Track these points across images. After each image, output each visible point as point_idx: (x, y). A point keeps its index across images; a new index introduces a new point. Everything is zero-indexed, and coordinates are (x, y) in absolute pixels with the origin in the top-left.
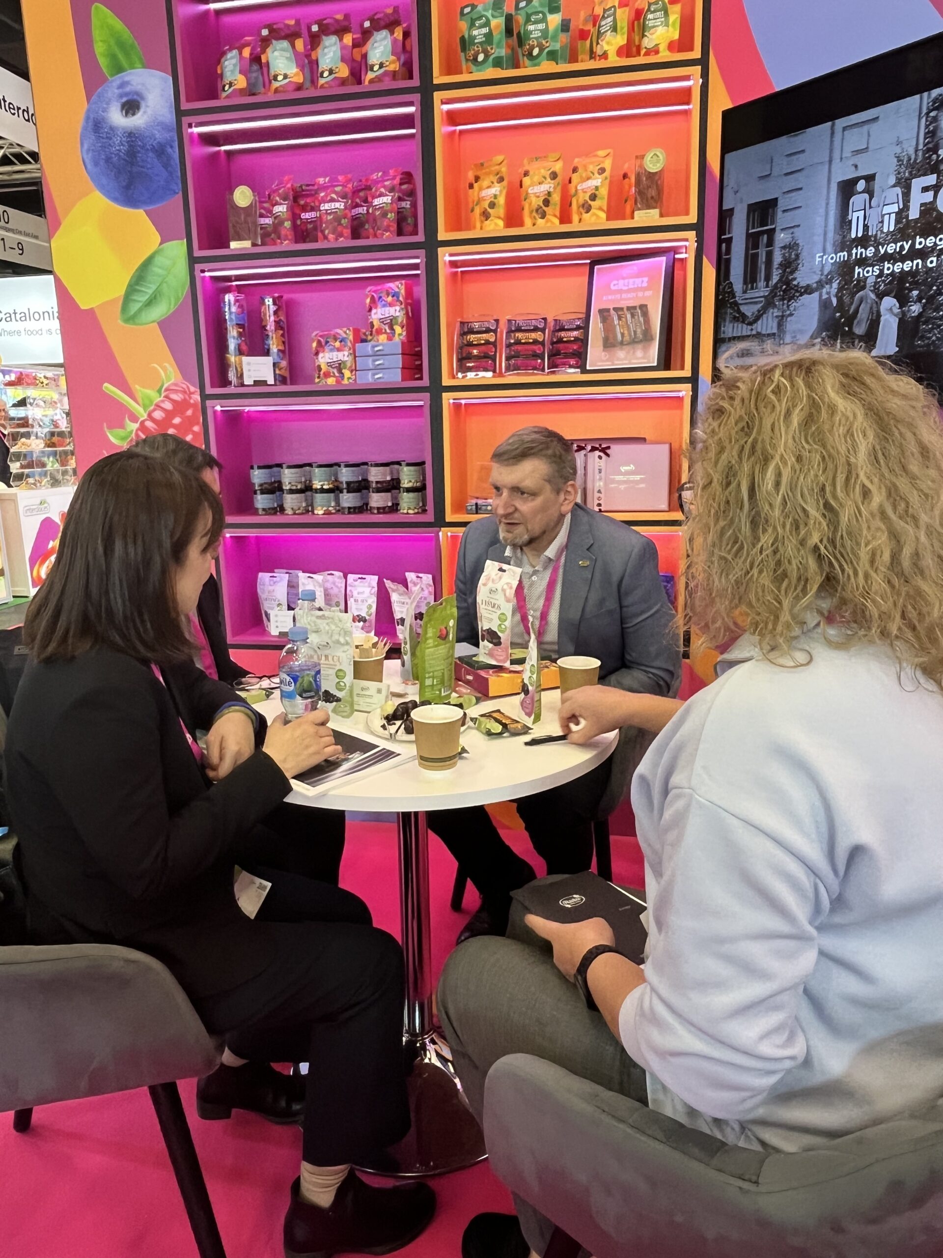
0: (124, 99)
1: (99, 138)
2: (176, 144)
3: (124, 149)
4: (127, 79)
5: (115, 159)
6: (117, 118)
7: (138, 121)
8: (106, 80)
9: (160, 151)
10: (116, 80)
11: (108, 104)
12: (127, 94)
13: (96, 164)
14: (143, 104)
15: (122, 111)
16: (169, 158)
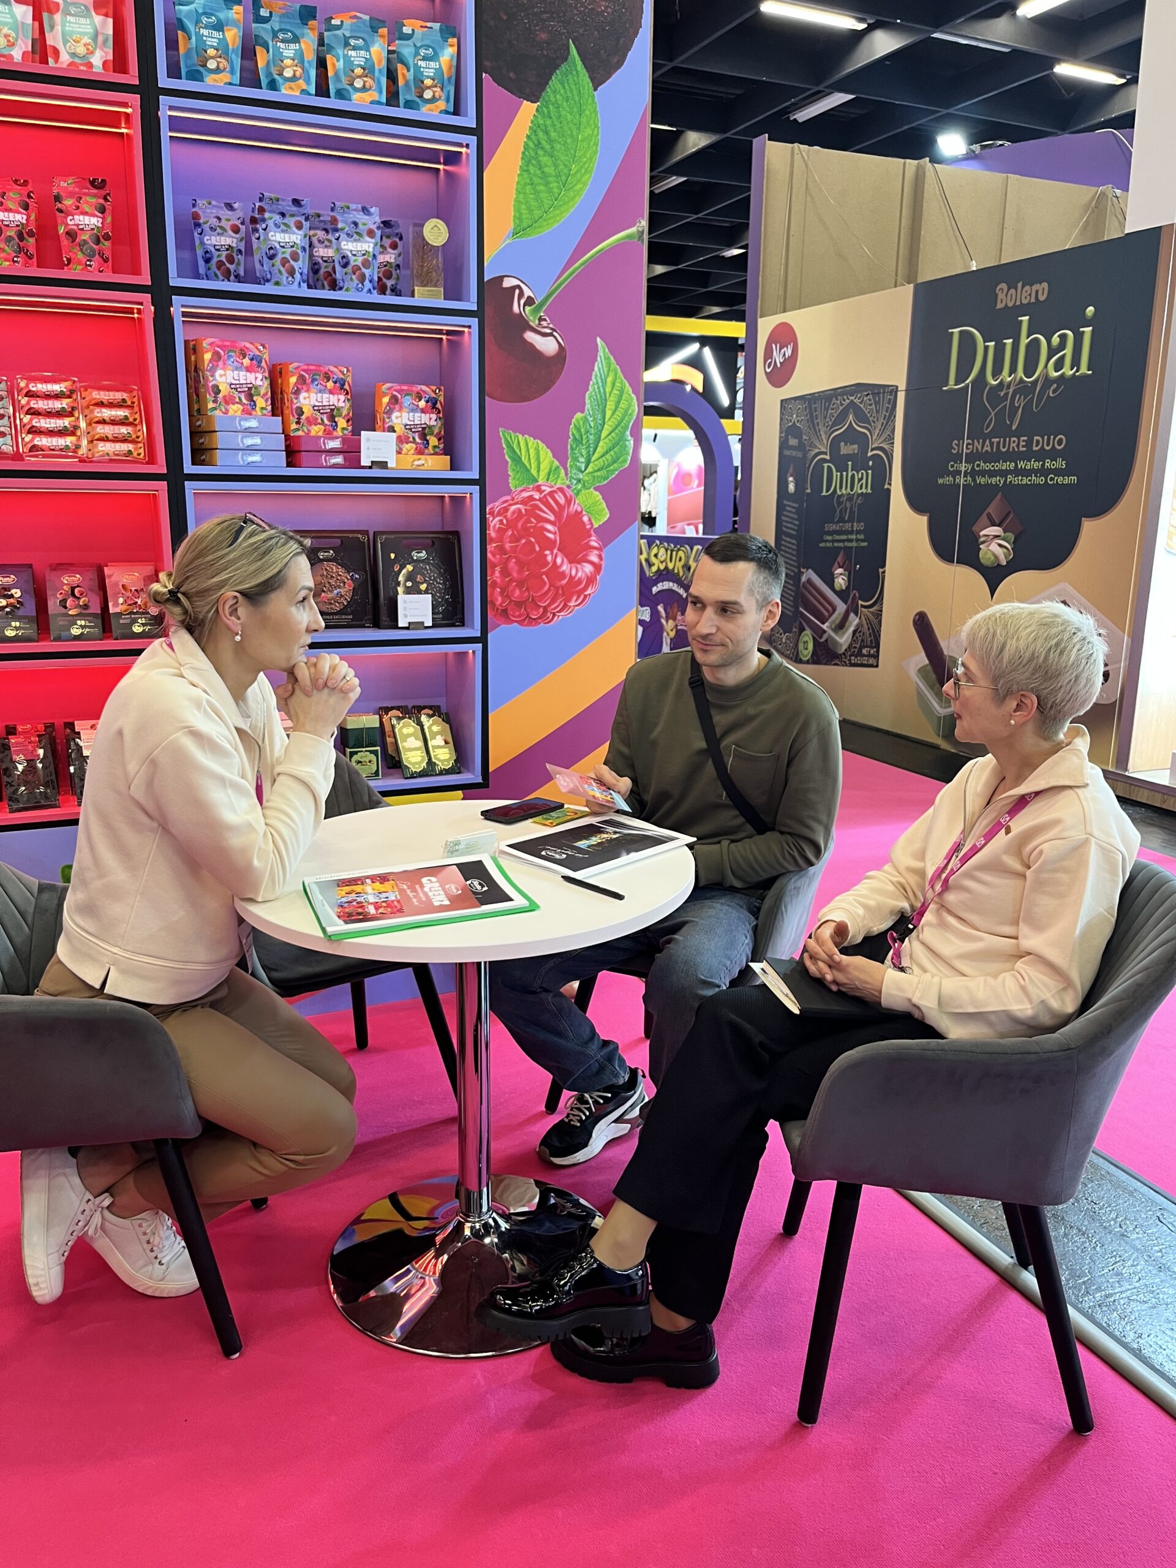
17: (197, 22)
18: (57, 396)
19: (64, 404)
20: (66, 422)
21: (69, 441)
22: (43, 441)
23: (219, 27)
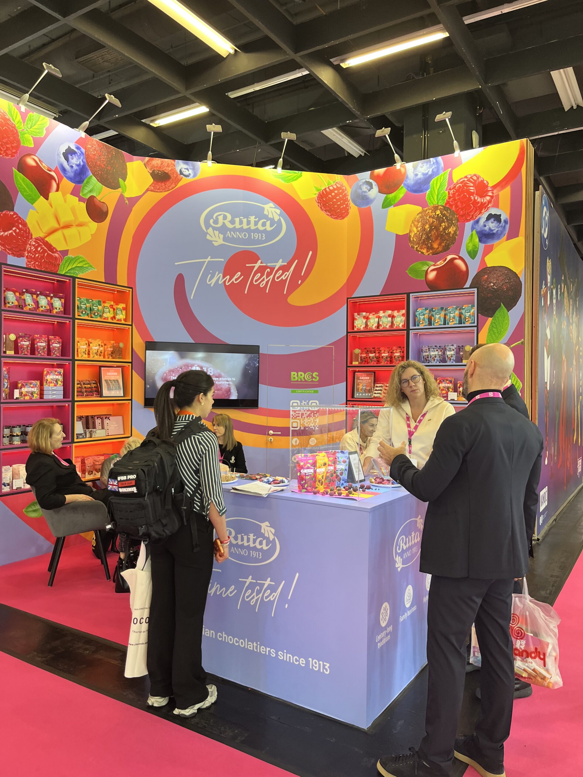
17: (419, 315)
23: (424, 315)
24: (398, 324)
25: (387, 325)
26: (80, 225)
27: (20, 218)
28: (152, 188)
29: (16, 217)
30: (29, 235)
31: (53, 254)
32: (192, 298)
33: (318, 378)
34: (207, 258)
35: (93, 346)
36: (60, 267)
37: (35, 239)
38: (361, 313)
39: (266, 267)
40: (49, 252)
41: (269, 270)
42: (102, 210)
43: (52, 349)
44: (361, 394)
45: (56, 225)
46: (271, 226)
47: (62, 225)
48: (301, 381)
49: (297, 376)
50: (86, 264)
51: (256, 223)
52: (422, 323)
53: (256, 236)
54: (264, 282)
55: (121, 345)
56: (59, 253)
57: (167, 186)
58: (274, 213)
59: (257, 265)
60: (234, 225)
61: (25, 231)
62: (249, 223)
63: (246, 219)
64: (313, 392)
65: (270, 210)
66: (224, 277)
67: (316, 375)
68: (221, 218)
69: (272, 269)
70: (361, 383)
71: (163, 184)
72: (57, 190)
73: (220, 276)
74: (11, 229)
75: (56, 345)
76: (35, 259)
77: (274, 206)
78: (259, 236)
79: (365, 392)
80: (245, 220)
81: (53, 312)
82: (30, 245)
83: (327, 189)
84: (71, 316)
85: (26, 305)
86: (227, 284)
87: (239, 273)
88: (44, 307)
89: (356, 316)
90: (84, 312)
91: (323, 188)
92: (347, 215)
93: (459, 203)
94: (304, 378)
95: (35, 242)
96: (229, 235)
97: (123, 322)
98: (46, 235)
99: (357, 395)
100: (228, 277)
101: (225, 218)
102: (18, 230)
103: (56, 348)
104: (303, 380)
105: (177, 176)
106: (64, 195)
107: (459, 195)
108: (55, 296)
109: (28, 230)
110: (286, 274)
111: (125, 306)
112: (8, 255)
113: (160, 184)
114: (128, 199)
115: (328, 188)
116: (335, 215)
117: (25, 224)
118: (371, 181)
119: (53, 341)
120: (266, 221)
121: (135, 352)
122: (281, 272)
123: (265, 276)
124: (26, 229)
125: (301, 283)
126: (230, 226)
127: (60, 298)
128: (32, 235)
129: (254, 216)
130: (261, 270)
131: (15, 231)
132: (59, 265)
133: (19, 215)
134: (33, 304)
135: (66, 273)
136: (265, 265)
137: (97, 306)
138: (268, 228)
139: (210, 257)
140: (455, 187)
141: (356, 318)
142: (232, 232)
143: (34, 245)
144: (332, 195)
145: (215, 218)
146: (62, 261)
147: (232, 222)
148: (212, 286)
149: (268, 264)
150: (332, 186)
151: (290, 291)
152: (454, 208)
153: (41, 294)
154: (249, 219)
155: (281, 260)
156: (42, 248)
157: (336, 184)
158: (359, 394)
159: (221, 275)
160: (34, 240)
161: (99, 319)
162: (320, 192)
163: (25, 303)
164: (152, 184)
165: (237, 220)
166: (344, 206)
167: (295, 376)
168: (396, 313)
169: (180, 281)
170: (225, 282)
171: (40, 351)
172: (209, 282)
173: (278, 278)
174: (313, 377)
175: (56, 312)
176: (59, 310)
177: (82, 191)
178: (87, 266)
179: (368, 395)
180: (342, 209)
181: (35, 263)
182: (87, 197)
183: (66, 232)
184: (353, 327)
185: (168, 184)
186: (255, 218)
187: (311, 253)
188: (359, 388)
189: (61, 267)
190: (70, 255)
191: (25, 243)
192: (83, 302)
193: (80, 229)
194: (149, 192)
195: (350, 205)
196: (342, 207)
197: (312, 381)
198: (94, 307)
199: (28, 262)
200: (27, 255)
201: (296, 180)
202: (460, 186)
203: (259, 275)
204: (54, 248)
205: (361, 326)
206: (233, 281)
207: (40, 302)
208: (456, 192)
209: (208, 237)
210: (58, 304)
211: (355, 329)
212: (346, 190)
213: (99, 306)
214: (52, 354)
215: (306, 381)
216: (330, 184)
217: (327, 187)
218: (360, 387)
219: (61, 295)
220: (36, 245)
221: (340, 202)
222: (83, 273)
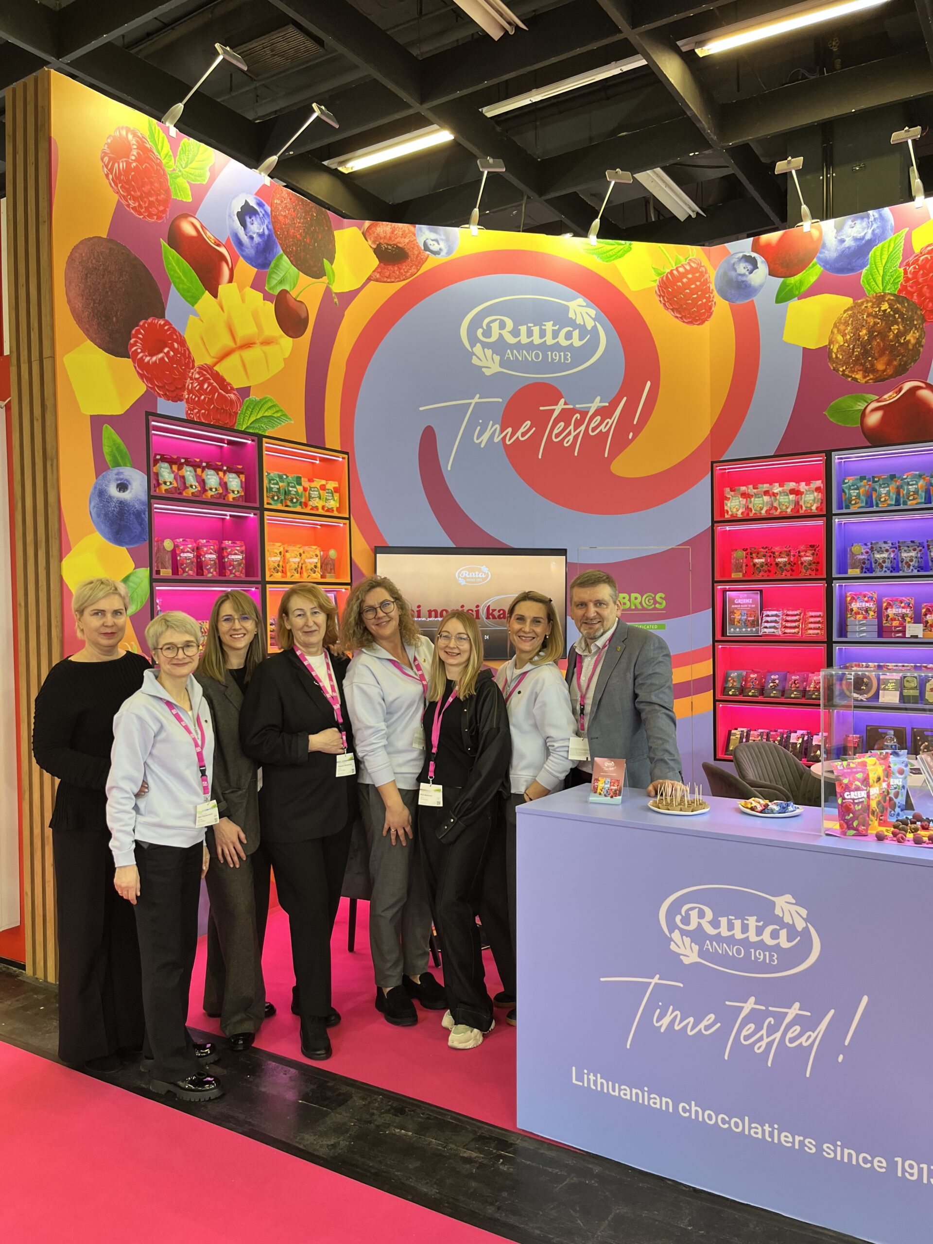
0: (119, 482)
1: (101, 501)
2: (147, 513)
3: (117, 510)
4: (121, 471)
5: (111, 515)
6: (113, 491)
7: (126, 496)
8: (109, 468)
9: (138, 515)
10: (116, 470)
11: (109, 482)
12: (121, 479)
13: (99, 516)
14: (129, 487)
15: (117, 487)
16: (143, 520)
17: (850, 489)
18: (795, 615)
19: (797, 618)
20: (796, 624)
21: (796, 630)
22: (788, 631)
23: (858, 489)
24: (809, 505)
25: (787, 508)
26: (267, 342)
27: (174, 331)
28: (378, 276)
29: (168, 329)
30: (189, 362)
31: (227, 395)
32: (449, 469)
33: (664, 603)
34: (473, 398)
35: (291, 557)
36: (238, 418)
37: (199, 367)
38: (736, 488)
39: (574, 411)
40: (220, 391)
41: (578, 416)
42: (299, 316)
43: (227, 565)
44: (738, 630)
45: (231, 344)
46: (581, 339)
47: (239, 343)
48: (636, 609)
49: (630, 600)
50: (277, 412)
51: (555, 334)
52: (856, 503)
53: (556, 356)
54: (571, 437)
55: (332, 553)
56: (236, 392)
57: (402, 271)
58: (586, 316)
59: (558, 408)
60: (518, 339)
61: (183, 355)
62: (543, 334)
63: (538, 327)
64: (656, 627)
65: (579, 310)
66: (502, 431)
67: (661, 598)
68: (495, 326)
69: (584, 414)
70: (738, 610)
71: (396, 268)
72: (231, 280)
73: (496, 429)
74: (161, 351)
75: (237, 557)
76: (200, 404)
77: (585, 304)
78: (560, 356)
79: (746, 626)
80: (536, 330)
81: (228, 499)
82: (191, 378)
83: (675, 272)
84: (257, 505)
85: (186, 488)
86: (508, 443)
87: (528, 423)
88: (214, 490)
89: (728, 492)
90: (276, 498)
91: (668, 270)
92: (709, 316)
93: (925, 289)
94: (641, 603)
95: (199, 373)
96: (510, 356)
97: (336, 514)
98: (215, 360)
99: (731, 631)
100: (510, 430)
101: (502, 326)
102: (172, 353)
103: (235, 563)
104: (639, 607)
105: (420, 253)
106: (241, 289)
107: (923, 275)
108: (230, 470)
109: (187, 352)
110: (608, 423)
111: (337, 486)
112: (158, 398)
113: (390, 267)
114: (339, 295)
115: (677, 269)
116: (689, 318)
117: (182, 342)
118: (754, 255)
119: (229, 550)
120: (571, 329)
121: (356, 565)
122: (599, 418)
123: (572, 427)
124: (185, 350)
125: (634, 437)
126: (511, 340)
127: (238, 473)
128: (193, 361)
129: (552, 322)
130: (566, 416)
131: (167, 354)
132: (236, 413)
133: (173, 326)
134: (197, 484)
135: (247, 428)
136: (571, 407)
137: (294, 487)
138: (577, 342)
139: (478, 396)
140: (918, 260)
141: (729, 496)
142: (515, 351)
143: (197, 379)
144: (682, 283)
145: (485, 327)
146: (240, 407)
147: (515, 333)
148: (482, 446)
149: (577, 406)
150: (683, 266)
151: (615, 453)
152: (915, 297)
153: (209, 467)
154: (543, 327)
155: (598, 398)
156: (210, 384)
157: (689, 263)
158: (735, 629)
159: (498, 426)
160: (197, 370)
161: (298, 509)
162: (662, 278)
163: (185, 483)
164: (377, 268)
165: (523, 329)
166: (704, 300)
167: (626, 601)
168: (803, 486)
169: (428, 439)
170: (504, 439)
171: (210, 568)
172: (477, 439)
173: (594, 430)
174: (655, 602)
175: (234, 498)
176: (238, 495)
177: (268, 282)
178: (279, 415)
179: (752, 630)
180: (700, 307)
181: (199, 412)
182: (276, 292)
183: (248, 354)
184: (723, 511)
185: (404, 267)
186: (553, 325)
187: (649, 384)
188: (734, 618)
189: (240, 418)
190: (253, 397)
191: (184, 376)
192: (273, 480)
193: (266, 348)
194: (372, 282)
195: (715, 300)
196: (700, 302)
197: (655, 609)
198: (290, 489)
199: (189, 409)
200: (187, 396)
201: (620, 257)
202: (927, 258)
203: (562, 424)
204: (229, 384)
205: (738, 511)
206: (518, 437)
207: (207, 481)
208: (920, 269)
209: (475, 361)
210: (234, 482)
211: (726, 516)
212: (706, 272)
213: (298, 487)
214: (228, 572)
215: (644, 609)
216: (680, 262)
217: (675, 268)
218: (737, 616)
219: (240, 467)
220: (201, 379)
221: (696, 293)
222: (273, 427)
